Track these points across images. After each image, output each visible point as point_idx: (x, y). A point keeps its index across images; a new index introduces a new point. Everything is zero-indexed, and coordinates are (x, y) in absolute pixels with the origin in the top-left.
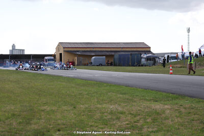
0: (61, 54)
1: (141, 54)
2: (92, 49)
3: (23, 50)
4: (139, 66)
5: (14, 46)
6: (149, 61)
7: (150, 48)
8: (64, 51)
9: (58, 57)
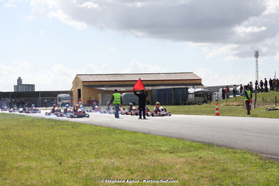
0: (79, 90)
1: (187, 89)
2: (121, 83)
3: (33, 86)
4: (185, 104)
5: (19, 80)
6: (198, 98)
7: (200, 80)
8: (84, 86)
9: (75, 95)
